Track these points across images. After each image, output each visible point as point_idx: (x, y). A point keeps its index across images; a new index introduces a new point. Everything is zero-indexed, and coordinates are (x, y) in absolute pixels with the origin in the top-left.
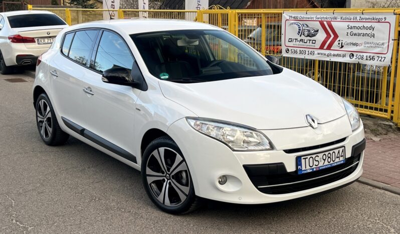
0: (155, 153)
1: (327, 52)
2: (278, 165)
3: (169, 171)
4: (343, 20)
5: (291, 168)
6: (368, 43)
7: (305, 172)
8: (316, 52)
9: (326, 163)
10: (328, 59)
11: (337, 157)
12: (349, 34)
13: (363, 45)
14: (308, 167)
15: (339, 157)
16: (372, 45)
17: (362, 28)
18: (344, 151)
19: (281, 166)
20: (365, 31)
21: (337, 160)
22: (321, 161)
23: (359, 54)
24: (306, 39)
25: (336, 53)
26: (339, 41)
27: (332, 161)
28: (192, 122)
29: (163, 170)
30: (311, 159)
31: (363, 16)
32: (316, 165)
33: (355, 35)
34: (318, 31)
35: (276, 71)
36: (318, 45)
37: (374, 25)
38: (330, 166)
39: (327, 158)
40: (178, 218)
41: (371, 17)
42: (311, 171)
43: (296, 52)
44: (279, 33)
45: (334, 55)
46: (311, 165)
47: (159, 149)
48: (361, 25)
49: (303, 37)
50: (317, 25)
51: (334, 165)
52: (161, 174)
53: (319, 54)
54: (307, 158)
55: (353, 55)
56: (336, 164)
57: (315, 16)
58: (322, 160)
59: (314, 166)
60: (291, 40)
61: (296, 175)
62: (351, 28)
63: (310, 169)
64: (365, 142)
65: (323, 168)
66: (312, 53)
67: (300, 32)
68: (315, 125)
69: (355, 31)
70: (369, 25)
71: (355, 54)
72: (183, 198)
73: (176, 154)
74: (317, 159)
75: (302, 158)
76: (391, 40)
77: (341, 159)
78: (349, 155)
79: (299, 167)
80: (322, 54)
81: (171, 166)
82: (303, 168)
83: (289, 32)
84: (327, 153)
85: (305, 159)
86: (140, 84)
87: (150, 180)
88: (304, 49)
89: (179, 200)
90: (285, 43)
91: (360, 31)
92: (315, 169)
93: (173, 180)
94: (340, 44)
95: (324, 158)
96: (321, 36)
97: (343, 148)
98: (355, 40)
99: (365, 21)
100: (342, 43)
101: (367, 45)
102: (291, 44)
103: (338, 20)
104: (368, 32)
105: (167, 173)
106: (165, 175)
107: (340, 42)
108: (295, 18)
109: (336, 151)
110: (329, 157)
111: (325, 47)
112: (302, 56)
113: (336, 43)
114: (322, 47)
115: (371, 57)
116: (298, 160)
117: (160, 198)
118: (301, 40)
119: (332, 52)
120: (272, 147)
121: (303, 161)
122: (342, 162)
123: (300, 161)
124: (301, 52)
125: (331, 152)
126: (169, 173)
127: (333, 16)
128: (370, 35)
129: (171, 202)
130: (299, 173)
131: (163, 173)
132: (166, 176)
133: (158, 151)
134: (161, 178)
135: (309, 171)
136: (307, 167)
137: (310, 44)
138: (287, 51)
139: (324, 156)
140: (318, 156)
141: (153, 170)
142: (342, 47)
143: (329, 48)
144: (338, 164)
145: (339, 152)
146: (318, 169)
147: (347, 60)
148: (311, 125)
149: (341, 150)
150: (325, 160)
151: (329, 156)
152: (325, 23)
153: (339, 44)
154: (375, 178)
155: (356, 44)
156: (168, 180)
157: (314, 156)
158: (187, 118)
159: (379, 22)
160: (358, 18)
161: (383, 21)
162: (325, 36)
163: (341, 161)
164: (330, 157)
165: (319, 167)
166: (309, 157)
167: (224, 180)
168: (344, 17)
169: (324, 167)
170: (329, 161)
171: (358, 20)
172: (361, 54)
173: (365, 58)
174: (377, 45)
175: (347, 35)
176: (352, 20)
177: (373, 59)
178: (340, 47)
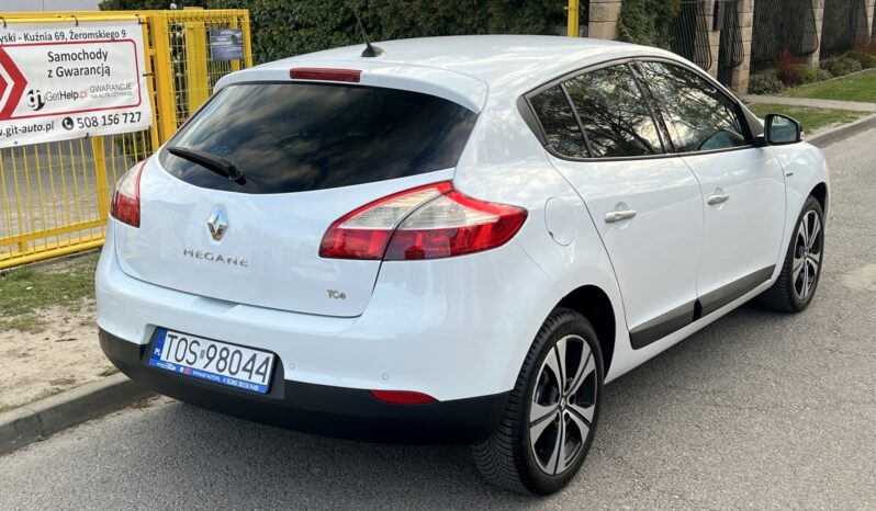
1: (5, 125)
6: (98, 89)
10: (10, 143)
12: (54, 74)
13: (89, 94)
16: (108, 92)
17: (81, 56)
20: (89, 64)
26: (31, 92)
31: (77, 30)
33: (69, 73)
37: (105, 47)
41: (94, 30)
48: (77, 49)
55: (70, 121)
62: (58, 58)
69: (68, 65)
70: (93, 48)
71: (74, 117)
76: (141, 75)
91: (78, 64)
94: (36, 101)
98: (69, 85)
99: (83, 40)
100: (39, 97)
101: (98, 94)
104: (96, 63)
107: (35, 96)
113: (25, 98)
128: (100, 70)
142: (41, 105)
143: (7, 114)
147: (59, 134)
153: (32, 100)
155: (72, 96)
159: (113, 41)
160: (68, 35)
161: (121, 38)
171: (69, 40)
172: (90, 115)
173: (100, 121)
174: (118, 91)
175: (50, 76)
176: (54, 40)
177: (115, 120)
178: (36, 107)
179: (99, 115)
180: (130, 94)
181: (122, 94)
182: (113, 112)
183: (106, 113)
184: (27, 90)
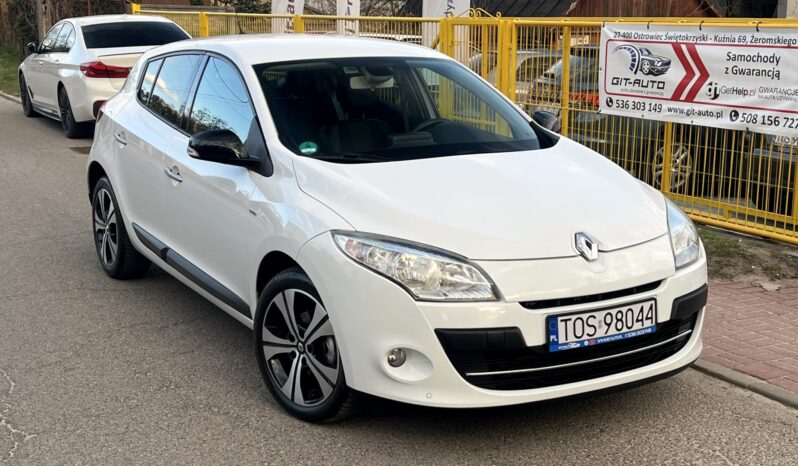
0: (278, 300)
1: (687, 106)
2: (506, 331)
3: (303, 337)
4: (720, 42)
5: (534, 337)
6: (766, 90)
7: (565, 347)
8: (666, 105)
9: (612, 331)
10: (687, 121)
11: (638, 321)
12: (730, 71)
13: (757, 93)
14: (571, 338)
15: (642, 320)
16: (775, 94)
17: (755, 59)
18: (654, 308)
19: (512, 335)
20: (761, 66)
21: (638, 326)
22: (600, 326)
23: (748, 111)
24: (646, 79)
25: (703, 108)
26: (711, 84)
27: (625, 327)
28: (343, 241)
29: (293, 334)
30: (579, 322)
31: (758, 35)
32: (588, 335)
33: (742, 72)
34: (669, 63)
35: (547, 142)
36: (669, 92)
37: (779, 53)
38: (621, 337)
39: (615, 321)
40: (318, 430)
41: (774, 36)
42: (578, 345)
43: (625, 105)
44: (595, 66)
45: (700, 113)
46: (579, 335)
47: (286, 291)
48: (753, 52)
49: (640, 76)
50: (668, 52)
51: (630, 336)
52: (287, 342)
53: (670, 110)
54: (570, 320)
55: (737, 114)
56: (634, 334)
57: (663, 33)
58: (603, 324)
59: (585, 337)
60: (616, 81)
61: (544, 354)
62: (734, 59)
63: (577, 342)
64: (706, 291)
65: (605, 340)
66: (658, 109)
67: (635, 66)
68: (592, 254)
69: (742, 65)
70: (769, 52)
71: (741, 112)
72: (327, 390)
73: (315, 304)
74: (591, 321)
75: (560, 319)
77: (648, 323)
78: (664, 316)
79: (552, 337)
80: (676, 110)
81: (306, 326)
82: (562, 340)
83: (614, 65)
84: (614, 312)
85: (566, 321)
86: (260, 164)
87: (269, 352)
88: (641, 100)
89: (319, 394)
90: (605, 86)
91: (752, 66)
92: (586, 343)
93: (310, 355)
94: (713, 91)
95: (608, 321)
96: (675, 74)
97: (653, 302)
98: (741, 82)
99: (761, 44)
100: (716, 89)
101: (764, 94)
102: (617, 89)
103: (709, 42)
104: (768, 67)
105: (299, 341)
106: (295, 344)
107: (713, 87)
108: (627, 37)
109: (636, 308)
110: (618, 320)
111: (683, 97)
112: (637, 114)
113: (705, 88)
114: (676, 97)
115: (772, 119)
116: (551, 324)
117: (287, 389)
118: (637, 82)
119: (697, 108)
120: (497, 295)
121: (561, 326)
122: (650, 331)
123: (555, 326)
124: (635, 107)
125: (624, 309)
126: (303, 340)
127: (698, 33)
128: (770, 73)
129: (306, 397)
130: (552, 349)
131: (292, 340)
132: (296, 346)
133: (284, 295)
134: (289, 350)
135: (573, 346)
136: (569, 337)
137: (653, 90)
138: (609, 103)
139: (609, 317)
140: (595, 317)
141: (275, 333)
142: (716, 96)
143: (690, 98)
144: (639, 333)
145: (642, 310)
146: (593, 343)
147: (724, 123)
148: (582, 254)
149: (647, 306)
150: (609, 325)
151: (619, 316)
152: (684, 47)
153: (710, 90)
154: (740, 366)
155: (742, 92)
156: (301, 353)
157: (585, 316)
158: (335, 232)
159: (789, 47)
160: (749, 39)
162: (683, 73)
163: (647, 328)
164: (621, 320)
165: (596, 339)
166: (574, 317)
167: (399, 357)
168: (721, 35)
169: (608, 340)
170: (619, 327)
171: (749, 43)
172: (754, 112)
173: (760, 120)
174: (784, 95)
175: (726, 73)
176: (736, 43)
177: (776, 122)
178: (712, 96)
179: (760, 113)
180: (795, 100)
181: (787, 99)
182: (774, 114)
183: (767, 114)
184: (708, 82)
